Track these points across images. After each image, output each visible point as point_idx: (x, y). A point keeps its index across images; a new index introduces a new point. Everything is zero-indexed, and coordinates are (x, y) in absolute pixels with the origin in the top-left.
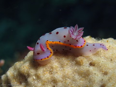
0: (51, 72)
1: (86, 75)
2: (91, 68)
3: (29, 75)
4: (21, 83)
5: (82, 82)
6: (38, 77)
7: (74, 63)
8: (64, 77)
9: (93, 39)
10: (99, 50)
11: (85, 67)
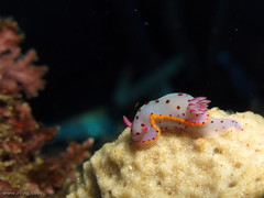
0: (156, 161)
1: (207, 167)
2: (217, 157)
3: (123, 164)
4: (110, 175)
5: (201, 177)
6: (136, 167)
7: (191, 147)
8: (175, 168)
9: (222, 112)
10: (229, 129)
11: (208, 154)
